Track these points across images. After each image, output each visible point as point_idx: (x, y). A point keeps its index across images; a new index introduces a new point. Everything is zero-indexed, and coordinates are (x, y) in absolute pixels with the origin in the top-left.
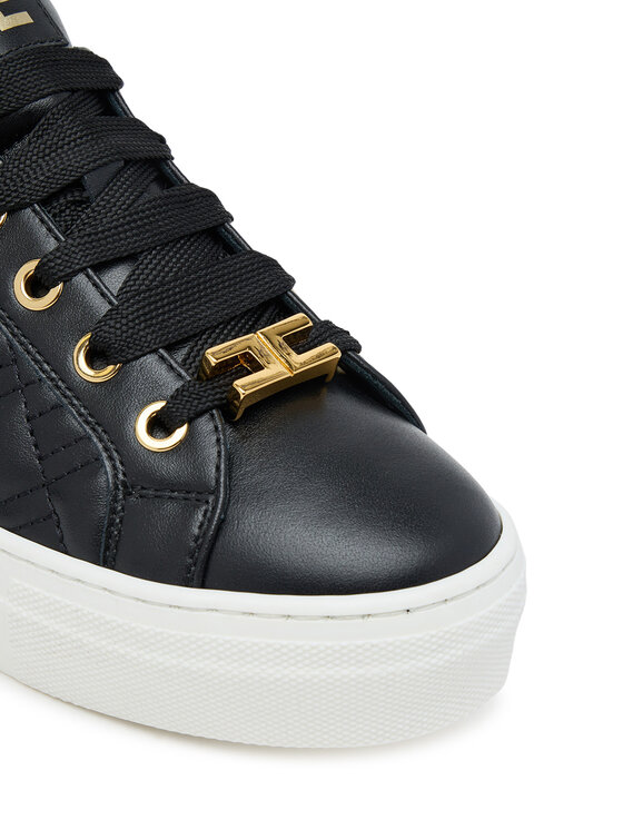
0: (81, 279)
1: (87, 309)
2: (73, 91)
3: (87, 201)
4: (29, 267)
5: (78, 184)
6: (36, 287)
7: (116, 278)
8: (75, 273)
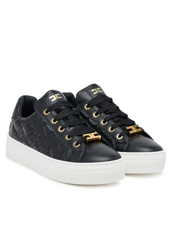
0: (67, 128)
1: (68, 131)
2: (67, 106)
3: (68, 119)
4: (61, 127)
5: (67, 117)
6: (61, 129)
7: (72, 128)
8: (67, 127)
